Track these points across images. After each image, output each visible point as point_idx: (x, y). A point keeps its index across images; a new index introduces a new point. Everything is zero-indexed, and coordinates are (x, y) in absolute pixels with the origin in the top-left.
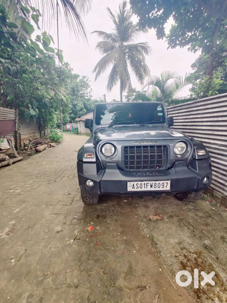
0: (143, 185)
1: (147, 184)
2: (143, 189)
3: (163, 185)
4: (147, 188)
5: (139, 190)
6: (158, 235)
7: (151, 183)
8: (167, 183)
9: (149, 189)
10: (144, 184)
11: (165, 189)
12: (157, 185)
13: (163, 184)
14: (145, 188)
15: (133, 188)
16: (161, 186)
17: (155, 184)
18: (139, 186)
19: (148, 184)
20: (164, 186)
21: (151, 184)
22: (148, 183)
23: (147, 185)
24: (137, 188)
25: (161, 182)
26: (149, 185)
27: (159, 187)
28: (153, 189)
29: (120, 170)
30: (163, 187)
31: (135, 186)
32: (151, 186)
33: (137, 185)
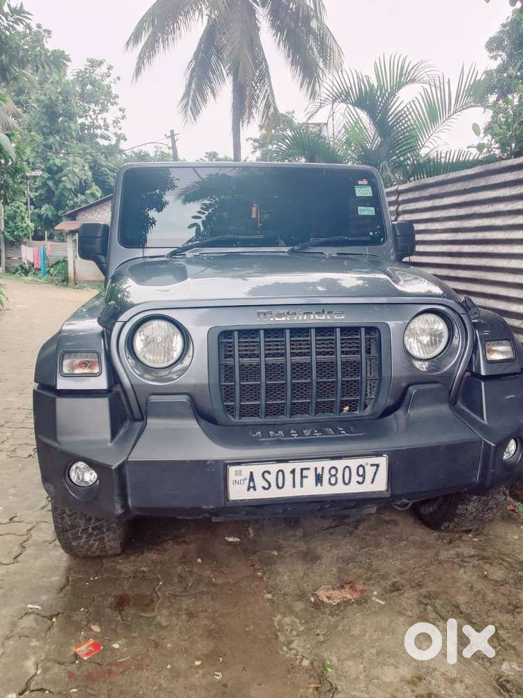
0: (289, 477)
1: (302, 470)
2: (289, 492)
3: (361, 472)
4: (302, 486)
5: (274, 493)
6: (344, 657)
7: (316, 469)
8: (377, 466)
9: (310, 489)
10: (293, 472)
11: (367, 488)
12: (340, 476)
13: (361, 469)
14: (294, 486)
15: (252, 490)
16: (355, 478)
17: (333, 472)
18: (271, 478)
19: (305, 473)
20: (363, 476)
21: (319, 471)
22: (308, 469)
23: (302, 477)
24: (264, 488)
25: (354, 463)
26: (311, 475)
27: (347, 481)
28: (325, 490)
29: (203, 422)
30: (360, 479)
31: (259, 482)
32: (319, 479)
33: (266, 475)
